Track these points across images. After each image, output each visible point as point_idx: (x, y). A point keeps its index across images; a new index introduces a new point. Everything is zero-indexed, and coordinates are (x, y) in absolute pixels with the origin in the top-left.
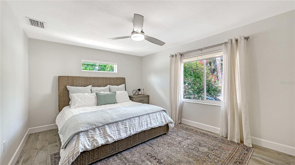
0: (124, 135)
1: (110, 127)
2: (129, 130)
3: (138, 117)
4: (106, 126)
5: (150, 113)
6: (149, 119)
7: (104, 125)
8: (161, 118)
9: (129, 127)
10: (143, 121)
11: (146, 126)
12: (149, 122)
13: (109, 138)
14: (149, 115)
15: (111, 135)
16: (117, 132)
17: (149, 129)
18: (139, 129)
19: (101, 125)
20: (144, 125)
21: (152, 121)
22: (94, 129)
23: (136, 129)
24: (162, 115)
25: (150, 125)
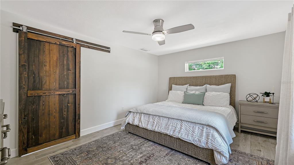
0: (149, 127)
1: (144, 116)
2: (155, 126)
3: (168, 119)
4: (143, 114)
5: (184, 121)
6: (179, 126)
7: (142, 113)
8: (201, 135)
9: (156, 124)
10: (171, 125)
11: (172, 131)
12: (177, 129)
13: (140, 123)
14: (182, 122)
15: (142, 122)
16: (147, 122)
17: (175, 137)
18: (163, 130)
19: (139, 112)
20: (170, 129)
21: (182, 130)
22: (137, 113)
23: (161, 129)
24: (204, 132)
25: (178, 134)
